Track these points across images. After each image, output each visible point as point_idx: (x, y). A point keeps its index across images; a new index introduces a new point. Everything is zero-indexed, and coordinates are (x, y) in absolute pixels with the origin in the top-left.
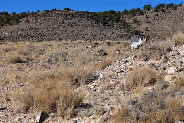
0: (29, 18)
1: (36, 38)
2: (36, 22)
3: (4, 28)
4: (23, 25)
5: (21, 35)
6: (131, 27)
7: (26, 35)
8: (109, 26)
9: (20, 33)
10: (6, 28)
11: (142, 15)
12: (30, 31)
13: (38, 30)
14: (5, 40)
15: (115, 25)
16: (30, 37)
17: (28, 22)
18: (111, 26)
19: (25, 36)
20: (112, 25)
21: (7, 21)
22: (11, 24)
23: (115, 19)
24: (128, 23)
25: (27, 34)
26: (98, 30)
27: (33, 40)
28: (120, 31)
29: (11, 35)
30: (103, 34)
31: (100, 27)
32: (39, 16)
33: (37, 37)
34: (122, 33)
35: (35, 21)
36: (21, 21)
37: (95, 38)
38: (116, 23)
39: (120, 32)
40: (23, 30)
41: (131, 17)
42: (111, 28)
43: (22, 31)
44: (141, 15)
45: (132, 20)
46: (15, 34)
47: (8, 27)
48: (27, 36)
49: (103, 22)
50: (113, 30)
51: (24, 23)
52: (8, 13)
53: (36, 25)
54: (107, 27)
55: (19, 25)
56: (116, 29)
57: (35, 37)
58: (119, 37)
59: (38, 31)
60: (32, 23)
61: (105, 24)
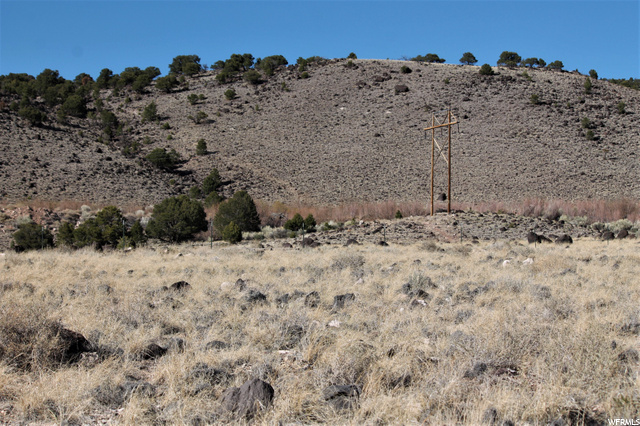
6: (137, 137)
8: (54, 129)
11: (175, 92)
15: (74, 126)
18: (59, 130)
20: (62, 127)
23: (71, 105)
24: (124, 120)
26: (15, 144)
28: (100, 151)
30: (37, 160)
31: (21, 131)
34: (109, 159)
37: (7, 176)
38: (75, 121)
39: (98, 156)
41: (130, 100)
42: (61, 139)
44: (169, 92)
45: (136, 112)
49: (33, 112)
50: (72, 145)
54: (44, 132)
56: (83, 142)
58: (98, 176)
61: (37, 121)
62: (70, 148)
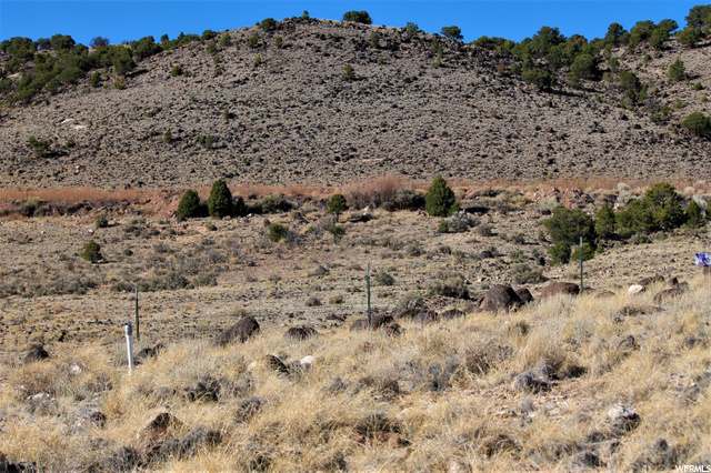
0: (184, 56)
1: (224, 146)
2: (219, 73)
3: (66, 101)
4: (154, 87)
5: (153, 135)
6: (665, 101)
7: (176, 136)
8: (565, 94)
9: (147, 123)
10: (72, 100)
11: (700, 46)
12: (194, 113)
13: (230, 111)
14: (73, 160)
15: (589, 90)
16: (198, 145)
17: (179, 72)
18: (572, 95)
19: (171, 141)
20: (575, 92)
21: (77, 69)
22: (97, 83)
23: (581, 66)
24: (647, 81)
25: (180, 131)
26: (522, 114)
27: (211, 159)
28: (625, 118)
29: (100, 133)
30: (552, 131)
31: (528, 97)
32: (231, 45)
33: (230, 145)
34: (638, 127)
35: (213, 68)
36: (145, 71)
37: (519, 151)
38: (588, 85)
39: (623, 124)
40: (159, 110)
41: (649, 58)
42: (577, 105)
43: (153, 114)
44: (693, 47)
45: (659, 71)
46: (120, 127)
47: (85, 99)
48: (179, 139)
49: (540, 75)
50: (590, 112)
51: (160, 76)
52: (74, 42)
53: (218, 89)
54: (556, 98)
55: (136, 89)
56: (602, 108)
57: (220, 144)
58: (629, 147)
59: (232, 116)
60: (199, 78)
61: (546, 85)
62: (589, 117)
